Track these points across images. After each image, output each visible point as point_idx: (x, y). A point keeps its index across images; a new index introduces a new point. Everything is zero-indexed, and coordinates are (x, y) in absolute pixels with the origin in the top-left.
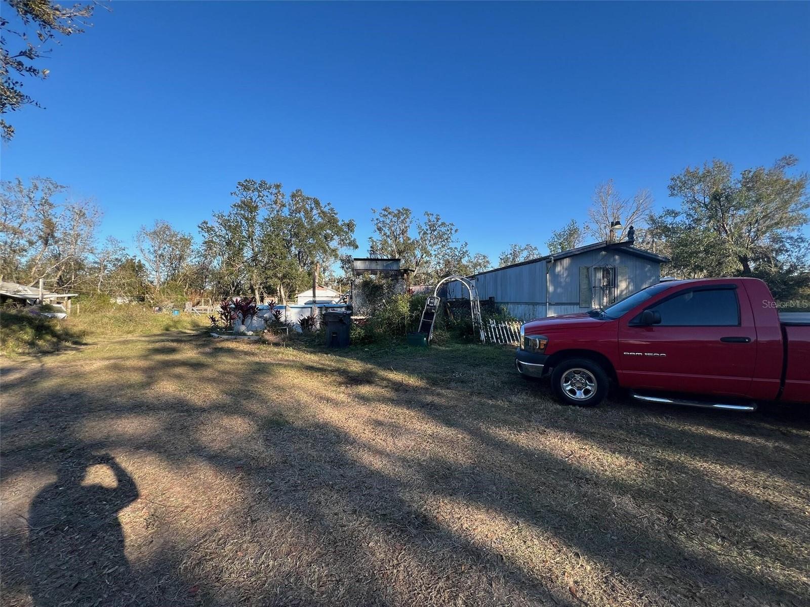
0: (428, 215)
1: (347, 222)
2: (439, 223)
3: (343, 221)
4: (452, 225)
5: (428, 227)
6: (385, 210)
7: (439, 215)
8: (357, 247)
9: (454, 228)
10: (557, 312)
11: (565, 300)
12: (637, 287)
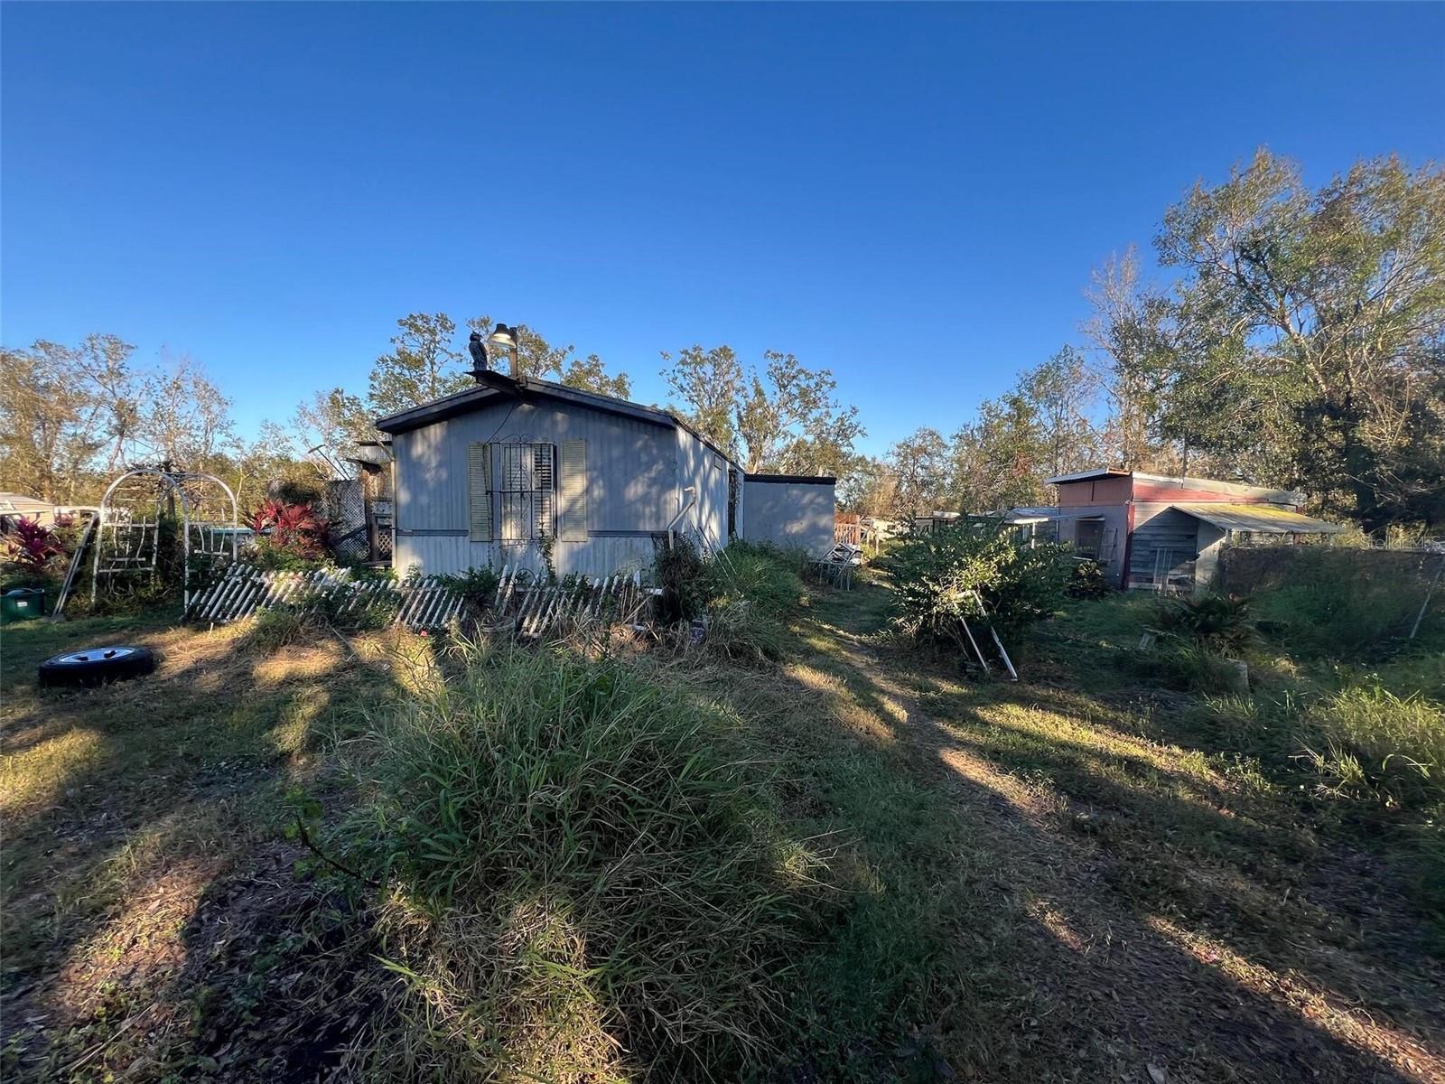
5: (774, 380)
10: (419, 551)
11: (435, 524)
12: (615, 490)
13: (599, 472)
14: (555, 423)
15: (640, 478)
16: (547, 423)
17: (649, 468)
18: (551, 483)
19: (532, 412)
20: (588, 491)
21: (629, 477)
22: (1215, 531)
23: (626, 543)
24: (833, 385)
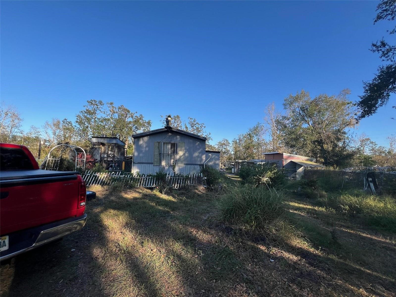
0: (190, 119)
1: (147, 121)
5: (190, 125)
7: (195, 119)
10: (139, 168)
11: (144, 161)
12: (191, 155)
13: (187, 150)
14: (177, 138)
15: (197, 152)
16: (175, 138)
17: (199, 150)
18: (175, 152)
19: (171, 135)
20: (184, 154)
21: (194, 151)
22: (300, 166)
23: (193, 167)
24: (205, 127)
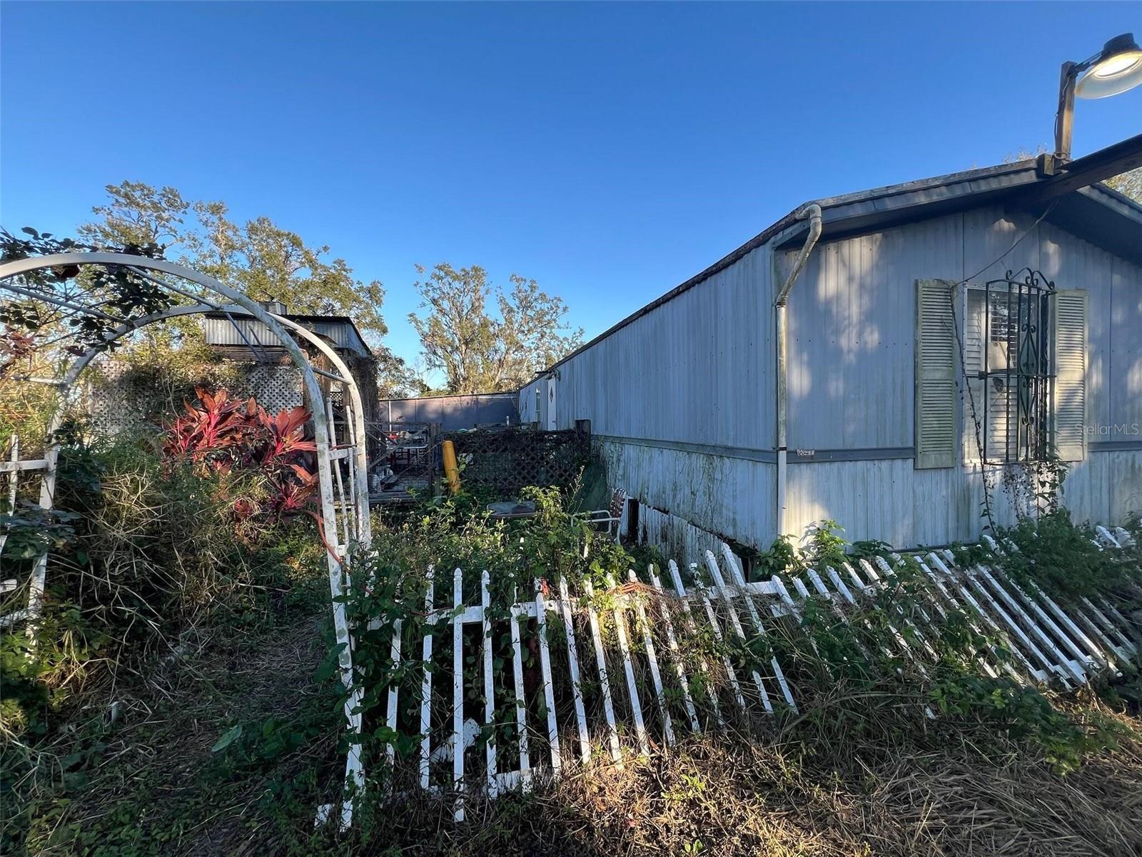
0: (518, 281)
1: (367, 284)
2: (536, 294)
3: (359, 283)
4: (559, 300)
5: (517, 302)
6: (440, 268)
7: (534, 282)
8: (385, 331)
9: (561, 305)
20: (1087, 376)
